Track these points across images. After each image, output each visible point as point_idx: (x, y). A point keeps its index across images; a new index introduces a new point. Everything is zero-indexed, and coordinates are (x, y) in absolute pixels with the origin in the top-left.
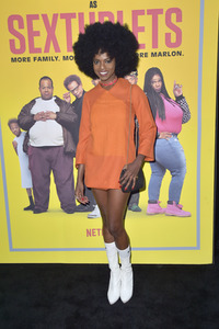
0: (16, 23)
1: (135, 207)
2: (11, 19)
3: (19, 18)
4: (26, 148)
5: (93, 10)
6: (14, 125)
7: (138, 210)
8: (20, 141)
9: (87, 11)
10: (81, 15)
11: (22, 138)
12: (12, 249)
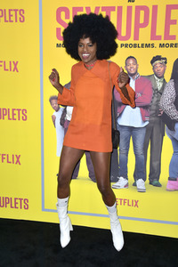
0: (63, 14)
1: (156, 182)
2: (59, 10)
3: (66, 10)
4: (63, 121)
5: (131, 4)
6: (54, 101)
7: (159, 185)
8: (58, 115)
9: (125, 4)
10: (120, 9)
11: (60, 113)
12: (43, 209)
